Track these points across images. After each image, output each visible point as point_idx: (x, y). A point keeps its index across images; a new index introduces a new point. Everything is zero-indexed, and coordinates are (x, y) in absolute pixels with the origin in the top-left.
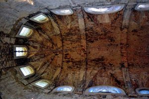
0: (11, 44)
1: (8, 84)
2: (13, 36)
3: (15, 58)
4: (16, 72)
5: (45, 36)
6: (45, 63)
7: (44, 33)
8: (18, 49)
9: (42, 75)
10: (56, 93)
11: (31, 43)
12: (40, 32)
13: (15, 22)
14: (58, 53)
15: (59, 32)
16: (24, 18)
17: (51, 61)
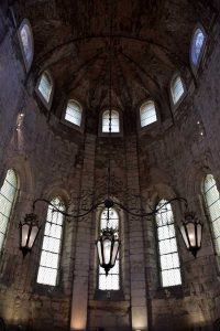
0: (97, 141)
1: (165, 154)
2: (82, 138)
3: (122, 135)
4: (148, 136)
5: (80, 76)
6: (137, 76)
7: (74, 77)
8: (105, 129)
9: (161, 85)
10: (200, 70)
11: (96, 103)
12: (73, 86)
13: (58, 137)
14: (118, 47)
15: (71, 46)
16: (48, 122)
17: (133, 64)
